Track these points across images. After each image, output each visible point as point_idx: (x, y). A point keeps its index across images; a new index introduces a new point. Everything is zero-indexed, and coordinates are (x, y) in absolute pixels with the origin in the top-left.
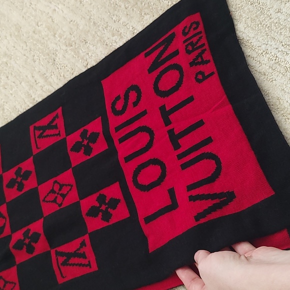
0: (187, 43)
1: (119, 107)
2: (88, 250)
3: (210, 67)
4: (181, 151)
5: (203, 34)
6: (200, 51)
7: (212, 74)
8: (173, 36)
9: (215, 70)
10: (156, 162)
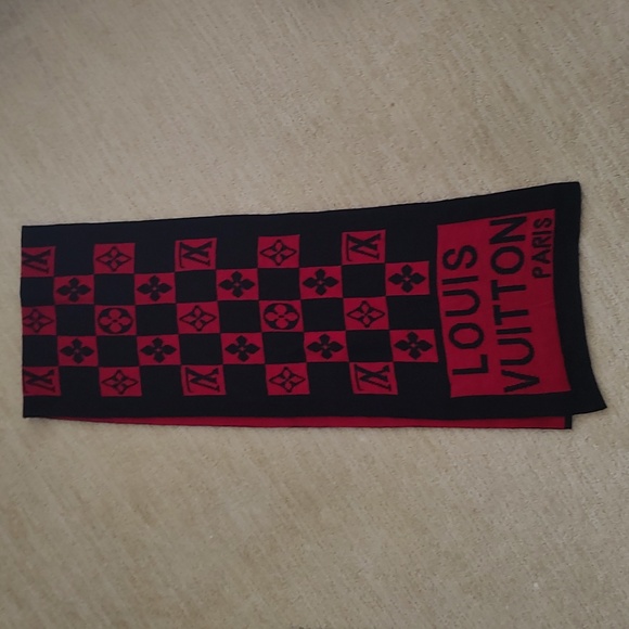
0: (536, 236)
1: (452, 260)
2: (391, 375)
3: (548, 269)
4: (500, 327)
5: (552, 236)
6: (544, 249)
7: (549, 275)
8: (524, 220)
9: (552, 273)
10: (475, 327)
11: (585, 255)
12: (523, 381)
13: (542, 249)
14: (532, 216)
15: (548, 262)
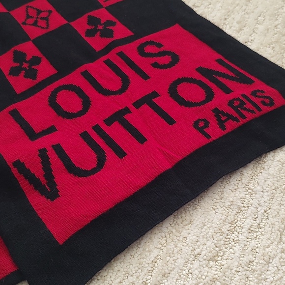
0: (242, 98)
3: (215, 132)
4: (104, 127)
5: (258, 114)
6: (235, 115)
7: (208, 136)
8: (249, 82)
9: (213, 138)
10: (87, 104)
11: (265, 165)
12: (43, 181)
13: (232, 112)
14: (259, 85)
15: (223, 127)
